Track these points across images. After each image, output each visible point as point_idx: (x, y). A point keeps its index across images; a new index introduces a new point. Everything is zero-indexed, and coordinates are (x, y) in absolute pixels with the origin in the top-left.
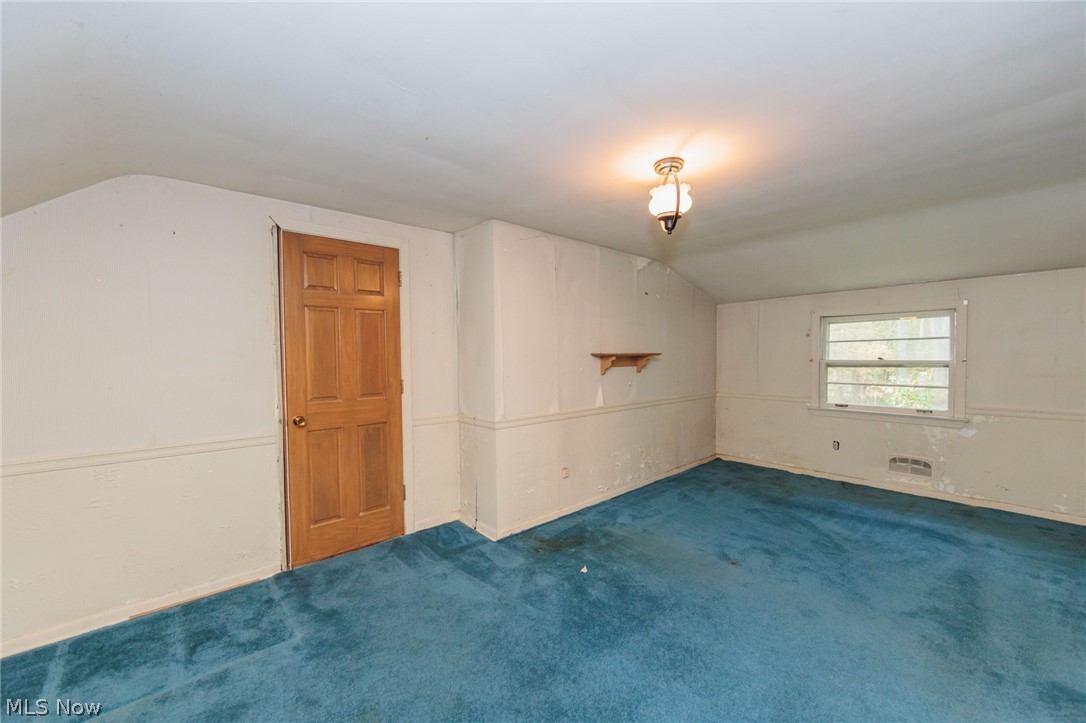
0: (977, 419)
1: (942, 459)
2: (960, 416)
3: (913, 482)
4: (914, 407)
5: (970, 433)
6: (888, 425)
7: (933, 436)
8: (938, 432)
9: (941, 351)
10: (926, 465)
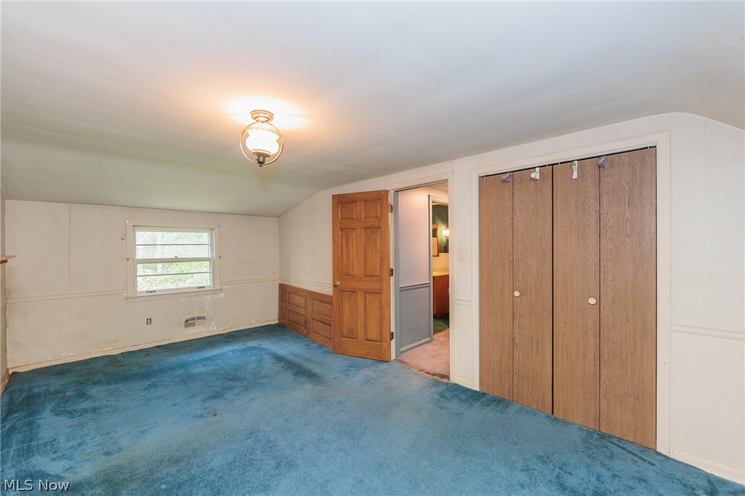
0: (225, 287)
1: (211, 312)
2: (218, 287)
3: (198, 331)
4: (195, 286)
5: (222, 295)
6: (183, 299)
7: (207, 301)
8: (208, 298)
9: (205, 252)
10: (204, 318)
